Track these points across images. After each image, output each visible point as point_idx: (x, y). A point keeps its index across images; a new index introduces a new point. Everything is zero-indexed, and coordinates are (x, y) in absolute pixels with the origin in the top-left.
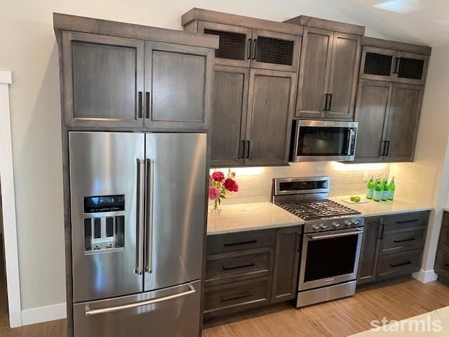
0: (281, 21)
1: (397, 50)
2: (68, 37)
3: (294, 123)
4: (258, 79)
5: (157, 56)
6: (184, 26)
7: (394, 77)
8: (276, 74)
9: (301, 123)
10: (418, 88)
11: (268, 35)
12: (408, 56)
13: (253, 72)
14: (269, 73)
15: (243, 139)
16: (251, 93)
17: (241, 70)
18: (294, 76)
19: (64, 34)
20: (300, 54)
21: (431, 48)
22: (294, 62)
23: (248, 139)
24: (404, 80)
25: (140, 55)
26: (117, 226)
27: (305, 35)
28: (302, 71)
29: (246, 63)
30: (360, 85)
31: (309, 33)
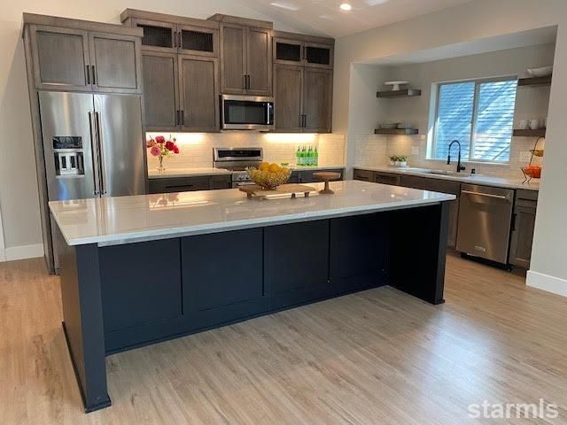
0: (205, 19)
1: (305, 41)
2: (34, 29)
3: (220, 97)
4: (186, 62)
5: (98, 42)
6: (123, 22)
7: (304, 62)
8: (199, 58)
9: (226, 97)
10: (327, 72)
11: (190, 29)
12: (315, 45)
13: (180, 58)
14: (194, 58)
15: (177, 109)
16: (180, 73)
17: (170, 55)
18: (215, 60)
19: (32, 27)
20: (219, 43)
21: (334, 40)
22: (214, 49)
23: (182, 109)
24: (314, 65)
25: (85, 41)
26: (78, 162)
27: (222, 29)
28: (222, 56)
29: (174, 50)
30: (274, 68)
31: (224, 27)
